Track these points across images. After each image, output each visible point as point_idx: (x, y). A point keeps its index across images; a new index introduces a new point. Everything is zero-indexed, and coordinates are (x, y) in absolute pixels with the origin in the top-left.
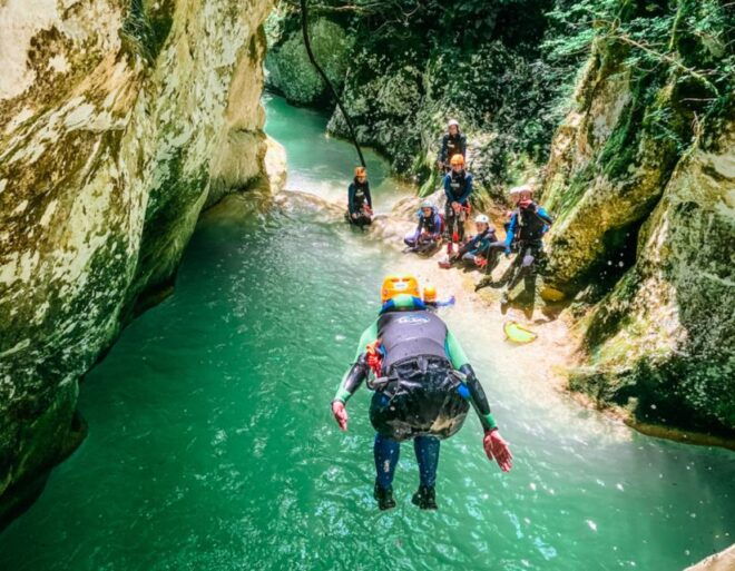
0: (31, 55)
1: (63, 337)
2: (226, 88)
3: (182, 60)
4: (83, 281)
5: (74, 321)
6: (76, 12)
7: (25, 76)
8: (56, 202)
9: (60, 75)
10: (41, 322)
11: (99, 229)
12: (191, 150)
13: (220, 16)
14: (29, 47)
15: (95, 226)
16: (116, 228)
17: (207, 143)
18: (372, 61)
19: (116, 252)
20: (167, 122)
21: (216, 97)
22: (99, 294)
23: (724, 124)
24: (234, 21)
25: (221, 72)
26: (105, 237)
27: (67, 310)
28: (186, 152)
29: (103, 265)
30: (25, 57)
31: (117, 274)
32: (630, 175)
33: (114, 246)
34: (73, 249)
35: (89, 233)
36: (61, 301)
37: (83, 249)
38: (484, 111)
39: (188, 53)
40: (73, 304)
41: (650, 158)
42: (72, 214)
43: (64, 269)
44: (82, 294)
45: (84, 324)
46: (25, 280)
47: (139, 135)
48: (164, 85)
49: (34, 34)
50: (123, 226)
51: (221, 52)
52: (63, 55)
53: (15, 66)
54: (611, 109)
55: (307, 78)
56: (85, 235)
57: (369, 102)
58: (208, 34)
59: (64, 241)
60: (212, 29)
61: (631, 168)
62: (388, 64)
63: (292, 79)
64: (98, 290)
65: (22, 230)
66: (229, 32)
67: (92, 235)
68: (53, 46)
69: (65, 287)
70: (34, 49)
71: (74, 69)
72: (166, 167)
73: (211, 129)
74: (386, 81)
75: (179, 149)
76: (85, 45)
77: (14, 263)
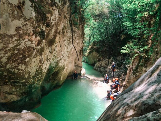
0: (16, 29)
1: (31, 82)
2: (69, 54)
3: (58, 47)
4: (34, 73)
5: (33, 80)
6: (25, 26)
7: (15, 32)
8: (28, 58)
9: (21, 34)
10: (26, 78)
11: (37, 65)
12: (60, 61)
13: (68, 43)
14: (16, 28)
15: (36, 65)
16: (40, 66)
17: (64, 62)
18: (101, 58)
19: (40, 70)
20: (55, 56)
21: (67, 55)
22: (37, 77)
23: (147, 63)
24: (70, 44)
25: (68, 51)
26: (38, 67)
27: (32, 77)
28: (59, 61)
29: (38, 72)
30: (15, 29)
31: (41, 74)
32: (137, 74)
33: (40, 69)
34: (32, 67)
35: (35, 66)
36: (30, 75)
37: (34, 68)
38: (118, 66)
39: (60, 46)
40: (33, 76)
41: (140, 72)
42: (32, 62)
43: (31, 70)
44: (34, 75)
45: (35, 81)
46: (23, 69)
47: (48, 55)
48: (55, 50)
49: (17, 27)
50: (42, 66)
51: (68, 48)
52: (22, 31)
53: (13, 30)
54: (136, 64)
55: (92, 61)
56: (34, 66)
57: (100, 65)
58: (65, 45)
59: (30, 65)
60: (66, 45)
61: (137, 73)
62: (104, 59)
63: (90, 61)
64: (37, 76)
65: (22, 61)
66: (69, 46)
67: (36, 66)
68: (20, 29)
69: (31, 73)
70: (17, 29)
71: (24, 33)
72: (56, 63)
73: (65, 60)
74: (103, 61)
75: (58, 61)
76: (26, 30)
77: (21, 66)
